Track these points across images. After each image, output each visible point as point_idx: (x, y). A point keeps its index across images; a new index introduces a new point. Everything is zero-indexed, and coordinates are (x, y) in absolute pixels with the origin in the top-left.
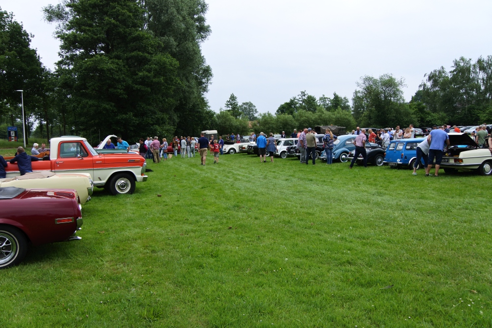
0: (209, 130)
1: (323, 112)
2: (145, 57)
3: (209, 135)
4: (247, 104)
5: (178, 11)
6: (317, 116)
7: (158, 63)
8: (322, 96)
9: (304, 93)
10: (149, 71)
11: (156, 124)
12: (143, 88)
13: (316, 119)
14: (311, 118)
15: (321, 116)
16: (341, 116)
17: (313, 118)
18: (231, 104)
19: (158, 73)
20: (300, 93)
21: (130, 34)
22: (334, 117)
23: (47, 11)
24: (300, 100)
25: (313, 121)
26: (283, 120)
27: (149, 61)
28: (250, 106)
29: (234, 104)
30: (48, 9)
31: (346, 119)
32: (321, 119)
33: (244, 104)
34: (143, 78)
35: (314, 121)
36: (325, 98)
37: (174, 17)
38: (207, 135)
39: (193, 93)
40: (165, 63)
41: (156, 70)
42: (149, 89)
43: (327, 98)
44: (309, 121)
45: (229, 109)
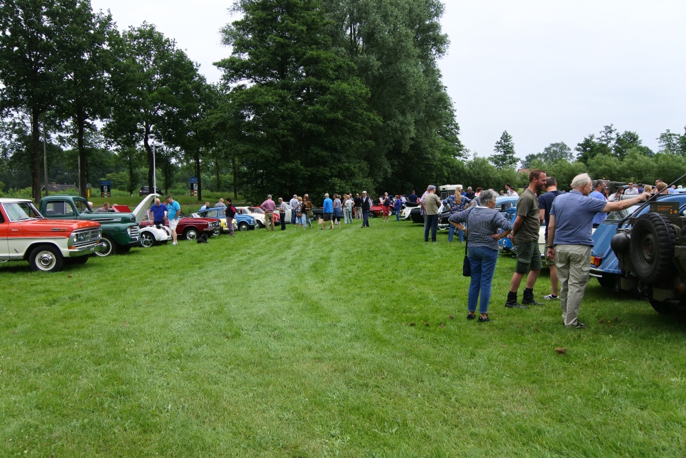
0: (451, 184)
1: (636, 158)
2: (321, 84)
3: (450, 191)
4: (557, 145)
5: (385, 17)
6: (624, 164)
7: (336, 93)
8: (665, 132)
9: (610, 128)
10: (324, 103)
11: (336, 176)
12: (314, 127)
13: (623, 168)
14: (615, 168)
15: (632, 163)
16: (668, 163)
17: (618, 167)
18: (504, 147)
19: (334, 107)
20: (604, 129)
21: (304, 54)
22: (655, 165)
23: (224, 31)
24: (603, 139)
25: (617, 171)
26: (569, 171)
27: (328, 89)
28: (561, 148)
29: (507, 146)
30: (226, 29)
31: (677, 168)
32: (632, 169)
33: (553, 145)
34: (315, 113)
35: (619, 172)
36: (670, 135)
37: (377, 26)
38: (446, 191)
39: (409, 131)
40: (343, 92)
41: (332, 101)
42: (322, 129)
43: (674, 135)
44: (611, 172)
45: (499, 153)
